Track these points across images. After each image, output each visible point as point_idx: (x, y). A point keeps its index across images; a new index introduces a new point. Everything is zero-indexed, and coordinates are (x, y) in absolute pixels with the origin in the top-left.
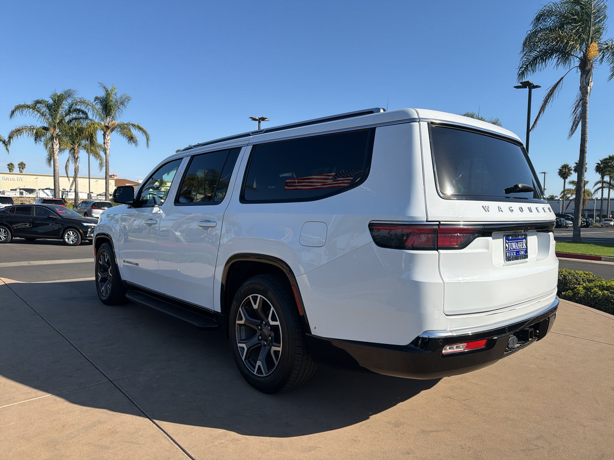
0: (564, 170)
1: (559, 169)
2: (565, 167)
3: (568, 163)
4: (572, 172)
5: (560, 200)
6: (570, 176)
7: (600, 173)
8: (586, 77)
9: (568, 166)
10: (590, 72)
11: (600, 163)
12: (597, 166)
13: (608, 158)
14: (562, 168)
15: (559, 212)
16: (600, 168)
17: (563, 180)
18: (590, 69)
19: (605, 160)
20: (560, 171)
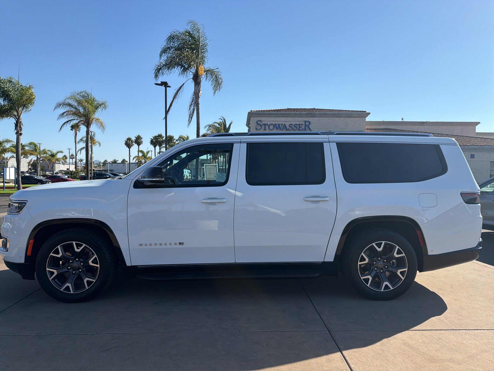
0: (129, 142)
1: (125, 141)
2: (129, 139)
3: (131, 137)
4: (133, 143)
5: (126, 164)
6: (133, 146)
7: (153, 145)
8: (198, 87)
9: (131, 139)
10: (200, 84)
11: (153, 139)
12: (151, 141)
13: (158, 135)
14: (127, 140)
15: (125, 172)
16: (153, 142)
17: (129, 149)
18: (200, 82)
19: (155, 137)
20: (126, 142)
